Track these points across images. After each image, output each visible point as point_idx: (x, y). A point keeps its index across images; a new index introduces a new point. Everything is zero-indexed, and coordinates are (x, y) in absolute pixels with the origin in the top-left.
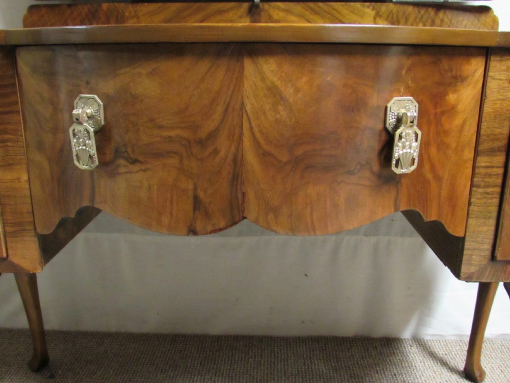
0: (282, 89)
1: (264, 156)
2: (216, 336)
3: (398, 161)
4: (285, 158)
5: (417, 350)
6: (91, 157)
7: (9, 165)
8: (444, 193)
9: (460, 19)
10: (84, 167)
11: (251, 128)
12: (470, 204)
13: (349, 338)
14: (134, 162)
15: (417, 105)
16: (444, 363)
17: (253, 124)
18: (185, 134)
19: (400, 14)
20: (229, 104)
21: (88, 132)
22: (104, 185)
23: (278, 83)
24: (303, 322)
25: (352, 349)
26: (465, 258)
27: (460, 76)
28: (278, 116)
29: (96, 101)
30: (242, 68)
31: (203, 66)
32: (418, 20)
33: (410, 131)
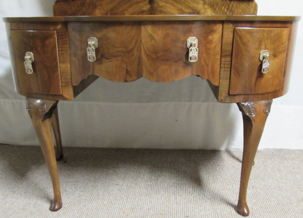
0: (153, 35)
1: (148, 56)
2: (136, 149)
3: (191, 58)
4: (154, 57)
5: (226, 155)
6: (94, 57)
7: (64, 62)
8: (210, 69)
9: (241, 4)
10: (92, 61)
11: (144, 47)
12: (220, 74)
13: (196, 150)
14: (107, 59)
15: (197, 40)
16: (233, 157)
17: (145, 46)
18: (123, 49)
19: (214, 3)
20: (137, 40)
21: (93, 50)
22: (97, 67)
23: (152, 33)
24: (175, 142)
25: (197, 154)
26: (220, 93)
27: (213, 30)
28: (152, 44)
29: (95, 40)
30: (141, 29)
31: (129, 28)
32: (222, 5)
33: (194, 48)
